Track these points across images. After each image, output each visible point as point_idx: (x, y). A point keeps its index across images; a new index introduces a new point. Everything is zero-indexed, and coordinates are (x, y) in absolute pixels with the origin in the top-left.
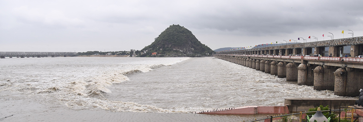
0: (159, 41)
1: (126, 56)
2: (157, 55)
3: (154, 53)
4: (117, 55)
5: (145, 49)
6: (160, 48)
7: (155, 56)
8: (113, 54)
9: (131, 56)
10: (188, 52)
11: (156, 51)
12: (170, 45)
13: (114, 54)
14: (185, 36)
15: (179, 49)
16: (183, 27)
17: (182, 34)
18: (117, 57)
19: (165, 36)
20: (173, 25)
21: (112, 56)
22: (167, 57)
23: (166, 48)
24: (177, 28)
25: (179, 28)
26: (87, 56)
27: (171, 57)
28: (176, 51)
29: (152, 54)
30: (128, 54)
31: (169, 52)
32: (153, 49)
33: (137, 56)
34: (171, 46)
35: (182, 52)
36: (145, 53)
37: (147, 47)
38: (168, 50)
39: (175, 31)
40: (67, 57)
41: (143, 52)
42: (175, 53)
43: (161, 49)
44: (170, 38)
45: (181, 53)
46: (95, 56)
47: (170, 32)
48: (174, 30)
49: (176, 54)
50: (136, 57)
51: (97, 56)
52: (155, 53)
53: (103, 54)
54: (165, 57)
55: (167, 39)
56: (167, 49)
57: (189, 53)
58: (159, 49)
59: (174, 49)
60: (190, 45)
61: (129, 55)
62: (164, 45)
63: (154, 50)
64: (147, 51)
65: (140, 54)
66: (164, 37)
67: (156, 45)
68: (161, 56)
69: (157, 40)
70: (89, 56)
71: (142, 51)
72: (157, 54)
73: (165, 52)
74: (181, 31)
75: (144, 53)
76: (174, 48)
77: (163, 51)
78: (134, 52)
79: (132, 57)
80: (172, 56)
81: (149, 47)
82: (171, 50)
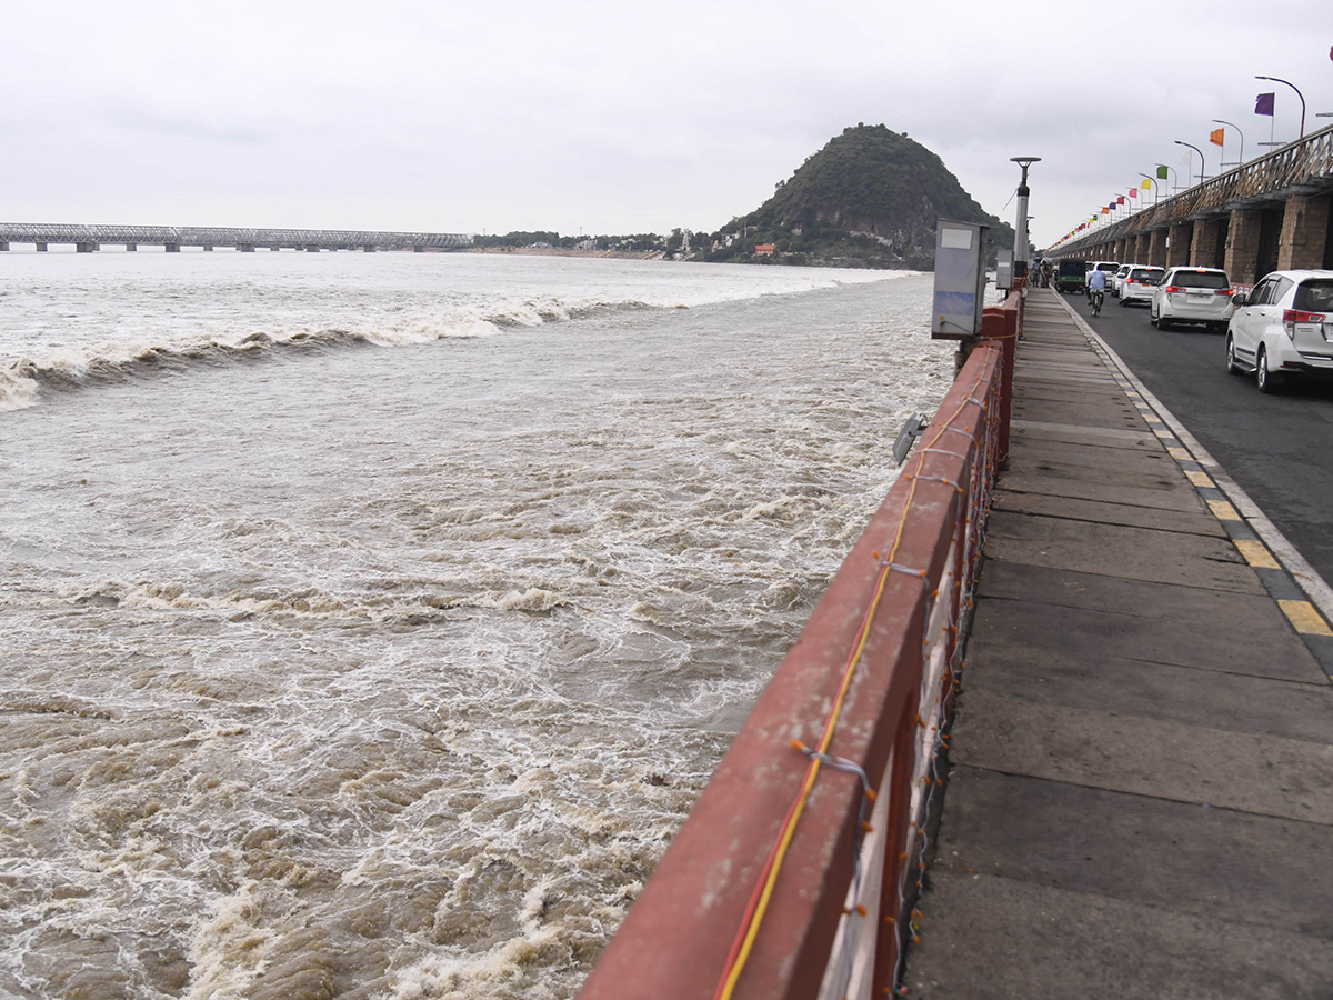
0: (791, 196)
1: (651, 258)
2: (776, 255)
3: (766, 246)
4: (618, 249)
5: (730, 229)
6: (793, 225)
7: (765, 261)
8: (604, 244)
9: (670, 256)
10: (917, 248)
11: (775, 238)
12: (837, 216)
13: (605, 247)
14: (907, 177)
15: (874, 232)
16: (905, 134)
17: (895, 167)
18: (615, 257)
19: (818, 172)
20: (861, 124)
21: (597, 252)
22: (819, 265)
23: (819, 227)
24: (874, 139)
25: (883, 142)
26: (503, 250)
27: (835, 266)
28: (864, 243)
29: (755, 251)
30: (660, 247)
31: (831, 245)
32: (765, 230)
33: (694, 255)
34: (842, 219)
35: (886, 247)
36: (729, 244)
37: (744, 218)
38: (826, 236)
39: (863, 150)
40: (430, 251)
41: (720, 243)
42: (857, 250)
43: (797, 232)
44: (839, 184)
45: (884, 248)
46: (531, 252)
47: (840, 158)
48: (860, 147)
49: (859, 256)
50: (691, 260)
51: (540, 251)
52: (767, 249)
53: (566, 245)
54: (810, 265)
55: (827, 188)
56: (823, 230)
57: (923, 251)
58: (788, 230)
59: (854, 233)
60: (925, 219)
61: (664, 253)
62: (810, 212)
63: (768, 234)
64: (737, 236)
65: (706, 249)
66: (811, 180)
67: (775, 212)
68: (792, 262)
69: (783, 190)
70: (509, 252)
71: (717, 236)
72: (775, 251)
73: (815, 242)
74: (892, 151)
75: (725, 245)
76: (855, 227)
77: (806, 240)
78: (686, 238)
79: (672, 259)
80: (842, 261)
81: (751, 219)
82: (838, 238)
